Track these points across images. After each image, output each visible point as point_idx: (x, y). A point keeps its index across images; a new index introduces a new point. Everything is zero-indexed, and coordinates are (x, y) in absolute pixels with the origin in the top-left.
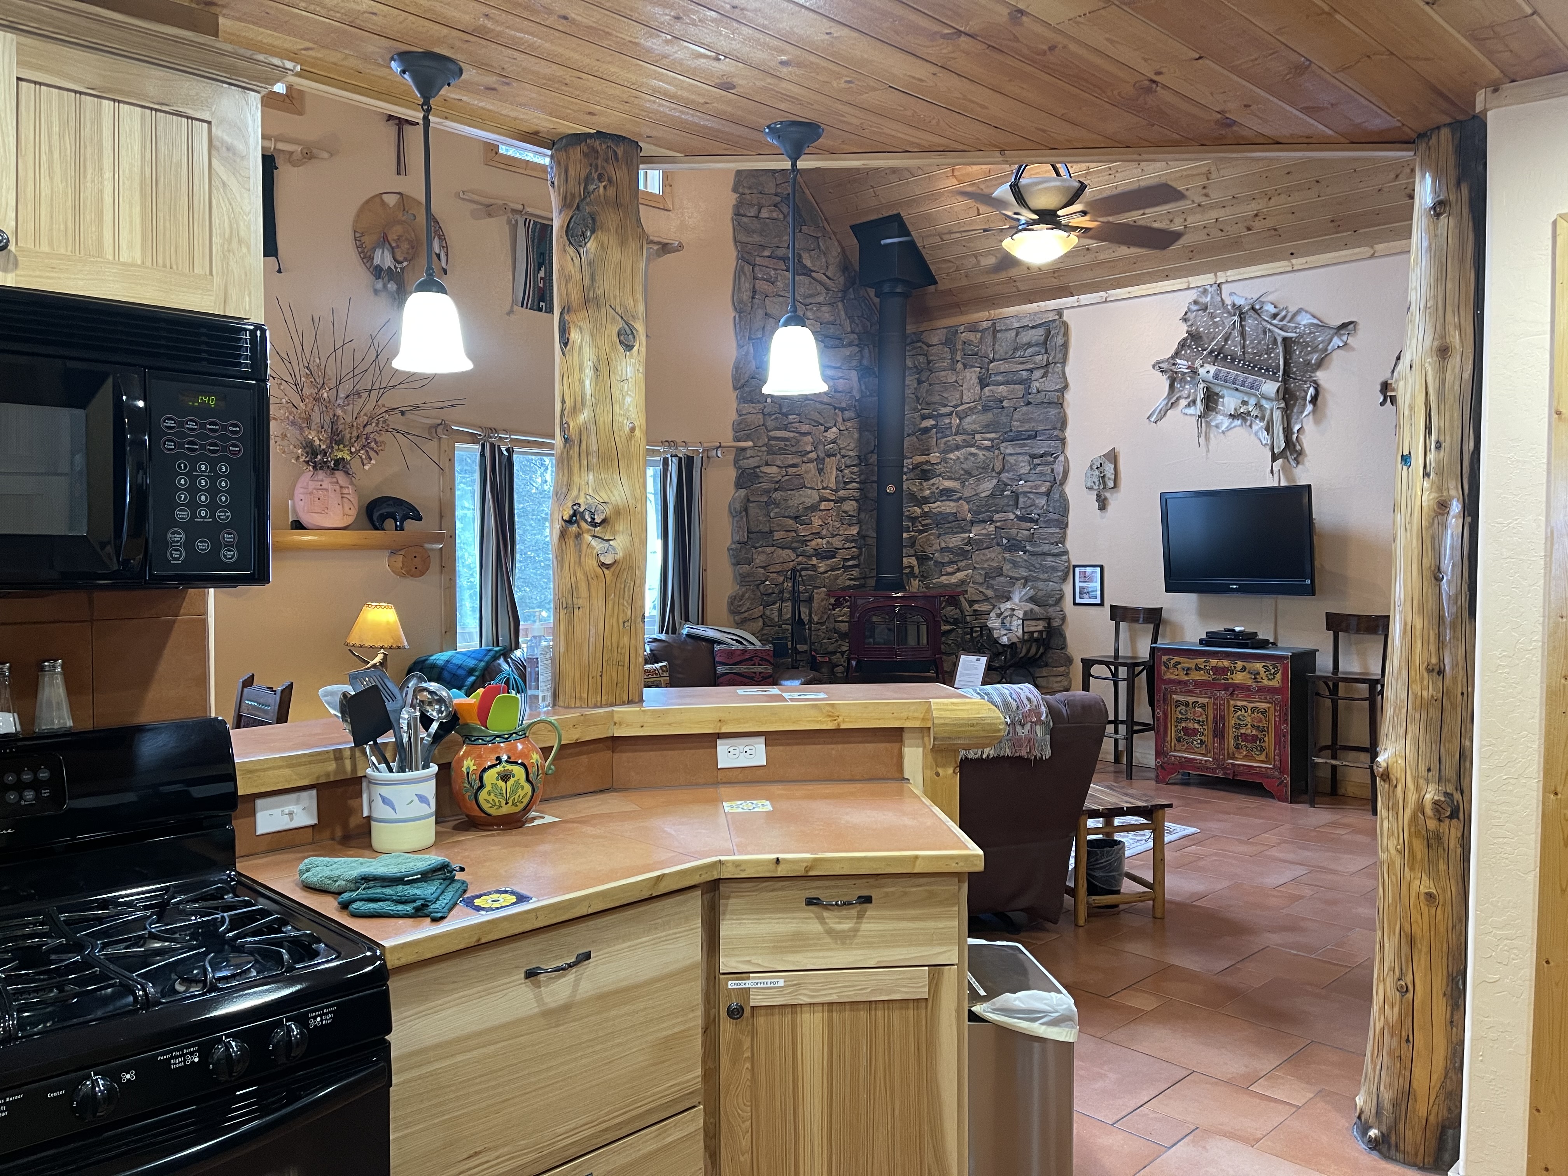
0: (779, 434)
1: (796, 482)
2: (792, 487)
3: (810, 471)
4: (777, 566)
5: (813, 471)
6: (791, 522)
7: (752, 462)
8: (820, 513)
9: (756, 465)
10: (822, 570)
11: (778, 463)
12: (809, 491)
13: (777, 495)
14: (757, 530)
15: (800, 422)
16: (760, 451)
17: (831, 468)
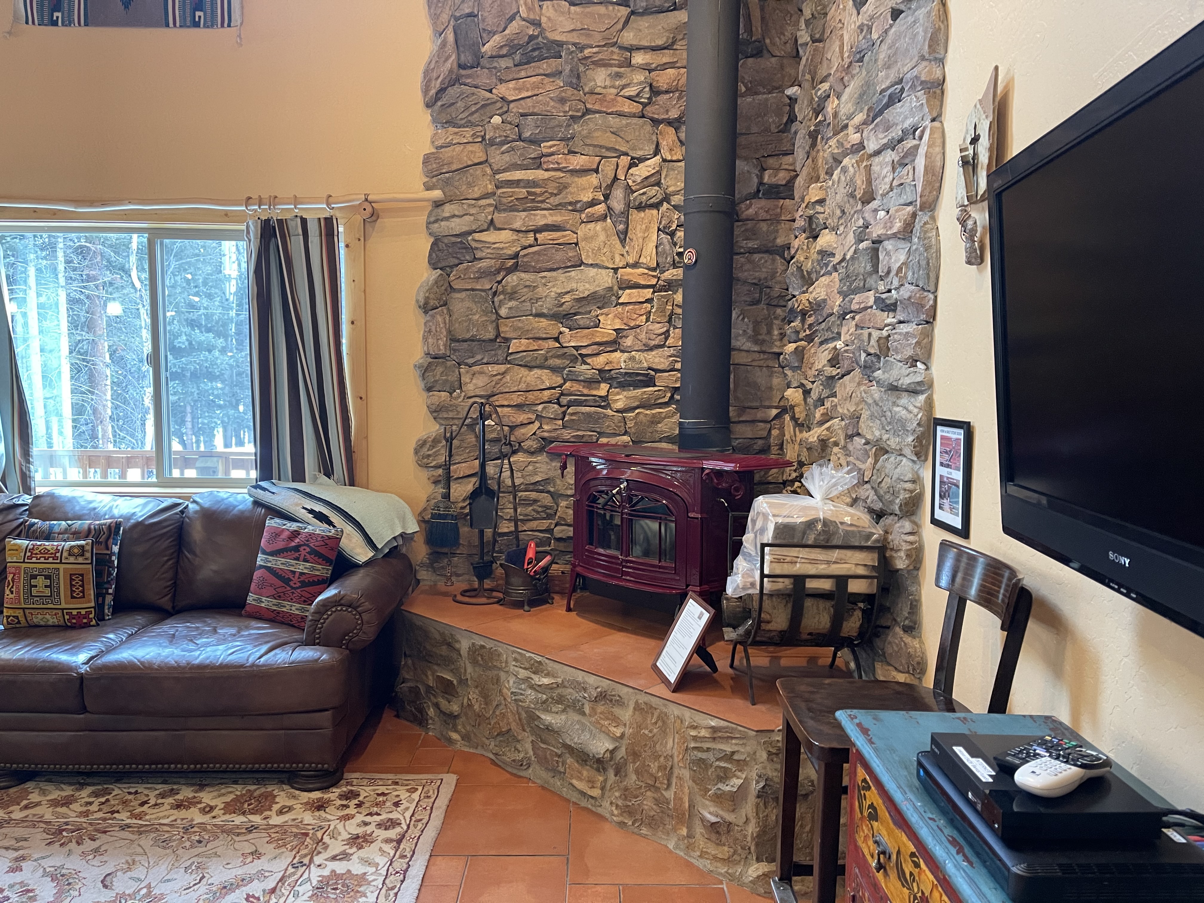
0: (518, 175)
1: (559, 256)
2: (549, 265)
3: (596, 235)
4: (514, 396)
5: (602, 237)
6: (544, 323)
7: (457, 226)
8: (620, 309)
9: (465, 229)
10: (620, 405)
11: (517, 225)
12: (593, 271)
13: (512, 279)
14: (468, 336)
15: (570, 152)
16: (474, 206)
17: (647, 229)
